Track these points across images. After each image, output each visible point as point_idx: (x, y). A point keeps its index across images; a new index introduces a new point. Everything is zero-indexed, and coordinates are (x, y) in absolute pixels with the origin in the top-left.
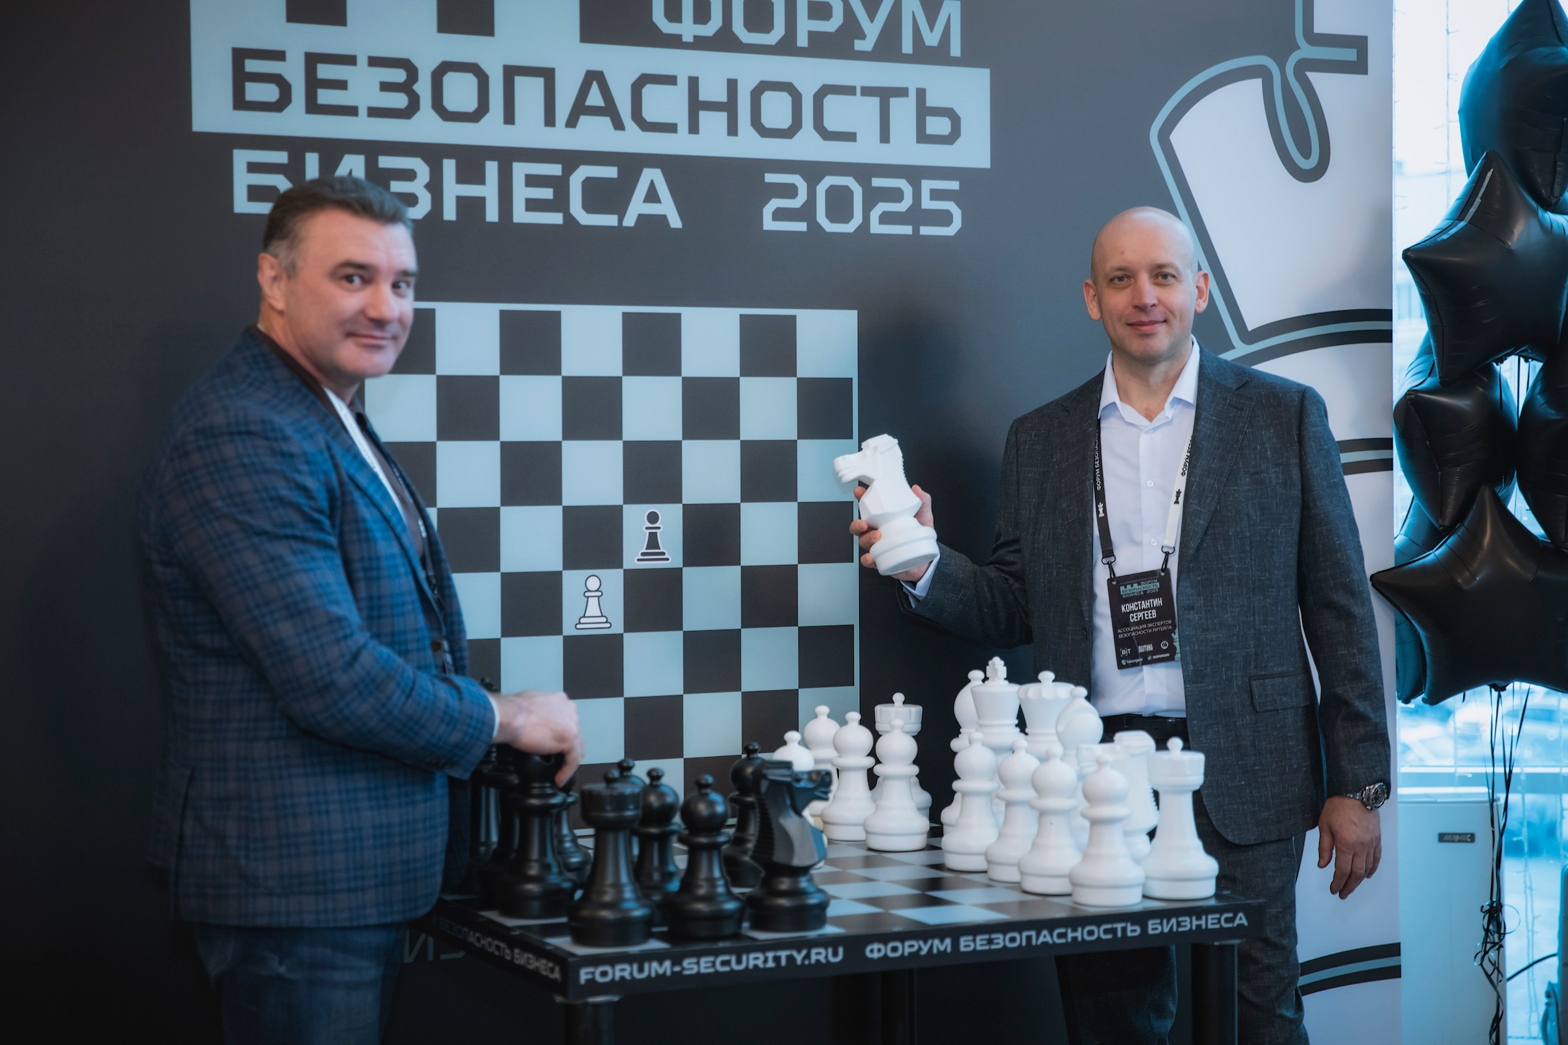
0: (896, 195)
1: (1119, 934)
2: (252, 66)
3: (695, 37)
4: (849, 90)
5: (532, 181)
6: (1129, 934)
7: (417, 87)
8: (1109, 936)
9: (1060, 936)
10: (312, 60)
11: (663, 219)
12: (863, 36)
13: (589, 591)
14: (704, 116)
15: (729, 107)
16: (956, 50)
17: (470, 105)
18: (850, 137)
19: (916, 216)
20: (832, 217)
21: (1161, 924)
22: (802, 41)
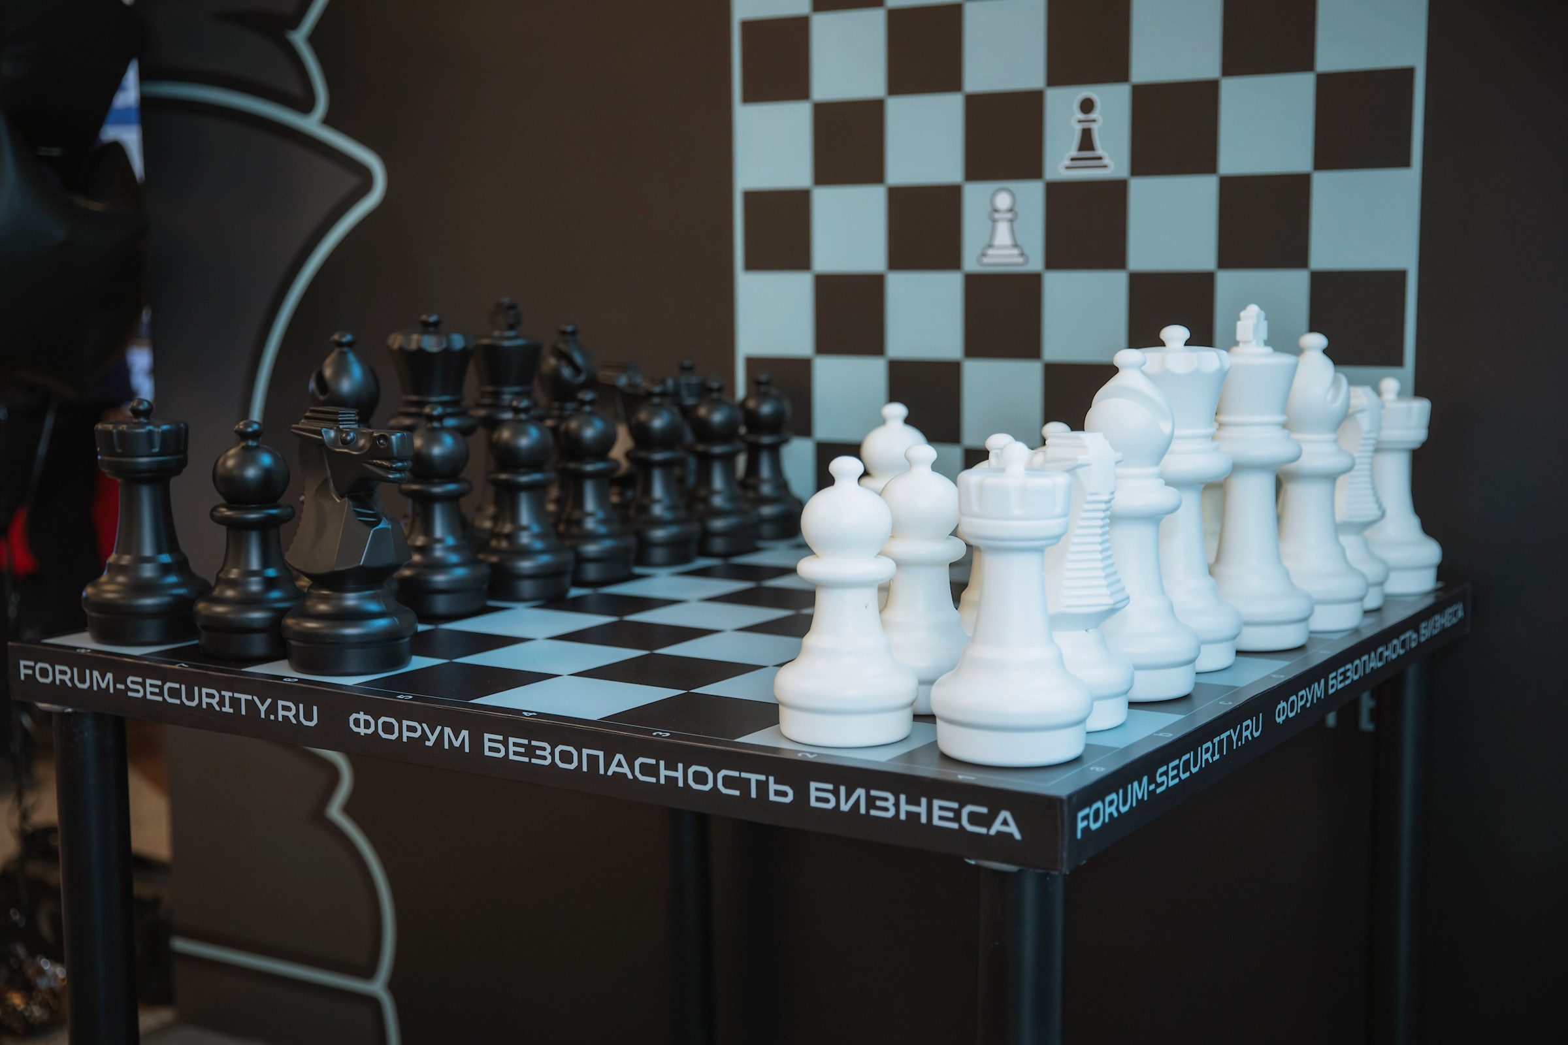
1: (755, 793)
6: (772, 797)
8: (737, 793)
9: (645, 769)
13: (999, 212)
21: (836, 793)
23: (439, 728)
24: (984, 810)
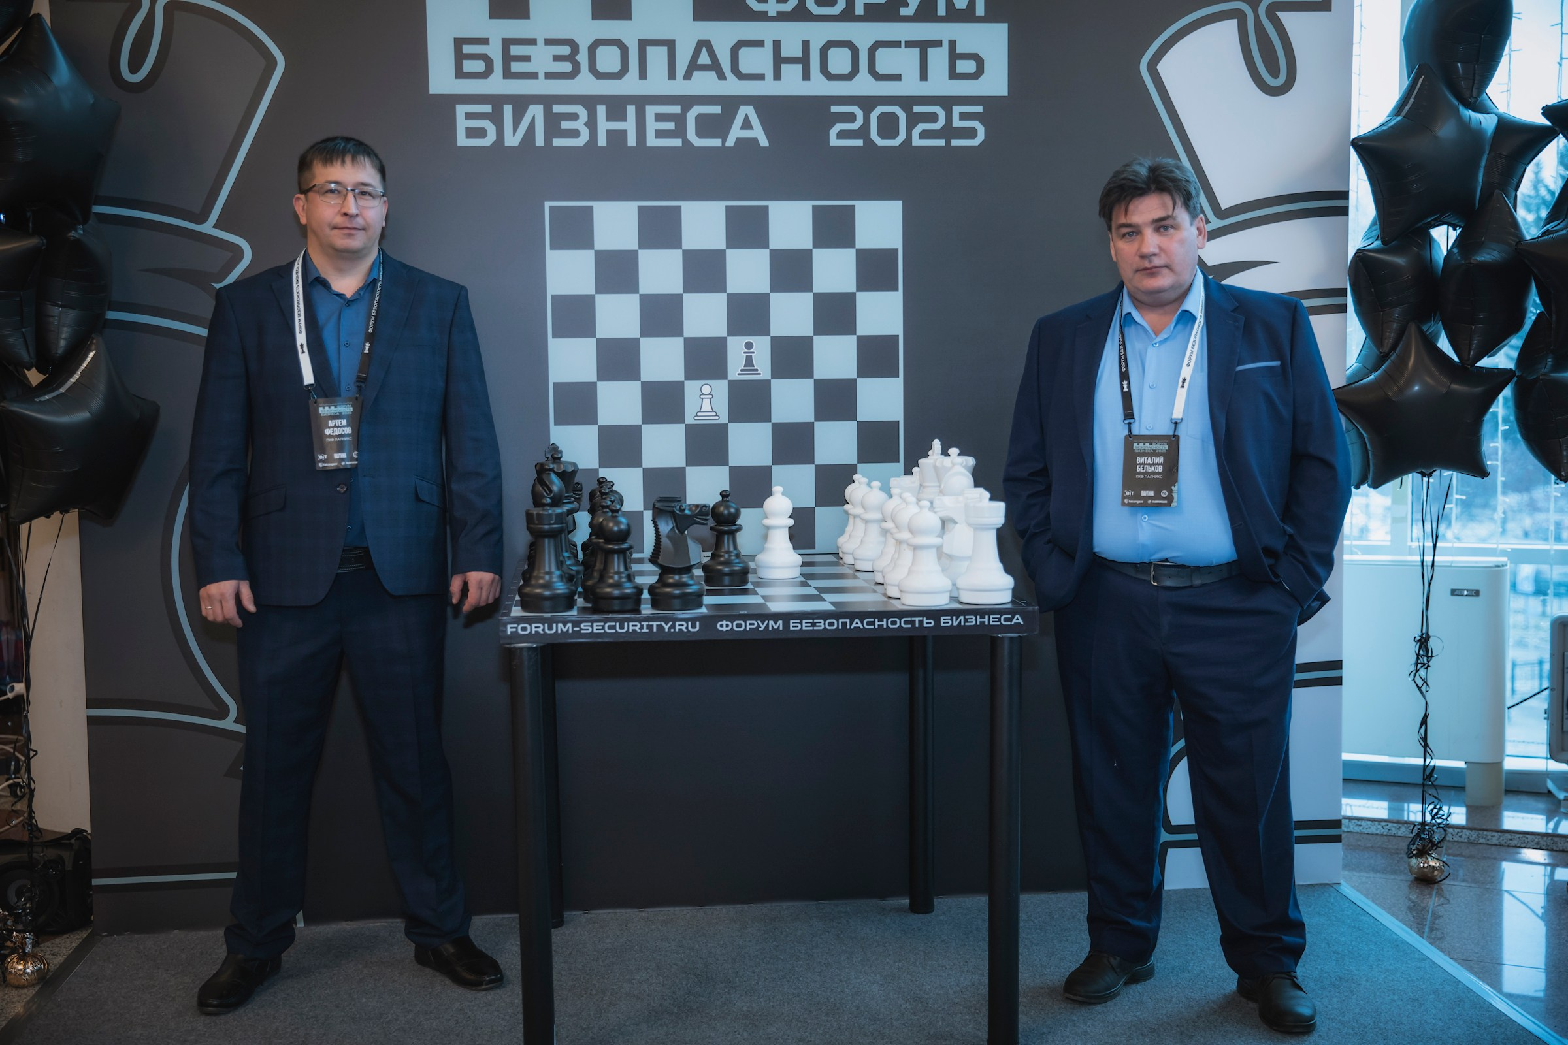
0: (933, 118)
1: (917, 625)
2: (467, 49)
3: (777, 12)
4: (896, 44)
5: (659, 117)
6: (925, 625)
7: (577, 58)
8: (910, 626)
9: (868, 623)
10: (507, 43)
11: (755, 140)
12: (907, 5)
13: (703, 394)
14: (785, 67)
15: (804, 60)
16: (980, 10)
17: (616, 67)
18: (897, 77)
19: (949, 132)
20: (883, 134)
22: (859, 10)
23: (766, 622)
24: (1009, 616)
